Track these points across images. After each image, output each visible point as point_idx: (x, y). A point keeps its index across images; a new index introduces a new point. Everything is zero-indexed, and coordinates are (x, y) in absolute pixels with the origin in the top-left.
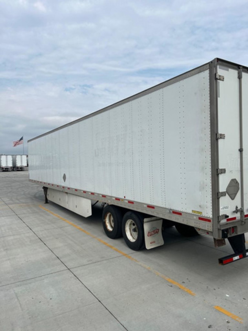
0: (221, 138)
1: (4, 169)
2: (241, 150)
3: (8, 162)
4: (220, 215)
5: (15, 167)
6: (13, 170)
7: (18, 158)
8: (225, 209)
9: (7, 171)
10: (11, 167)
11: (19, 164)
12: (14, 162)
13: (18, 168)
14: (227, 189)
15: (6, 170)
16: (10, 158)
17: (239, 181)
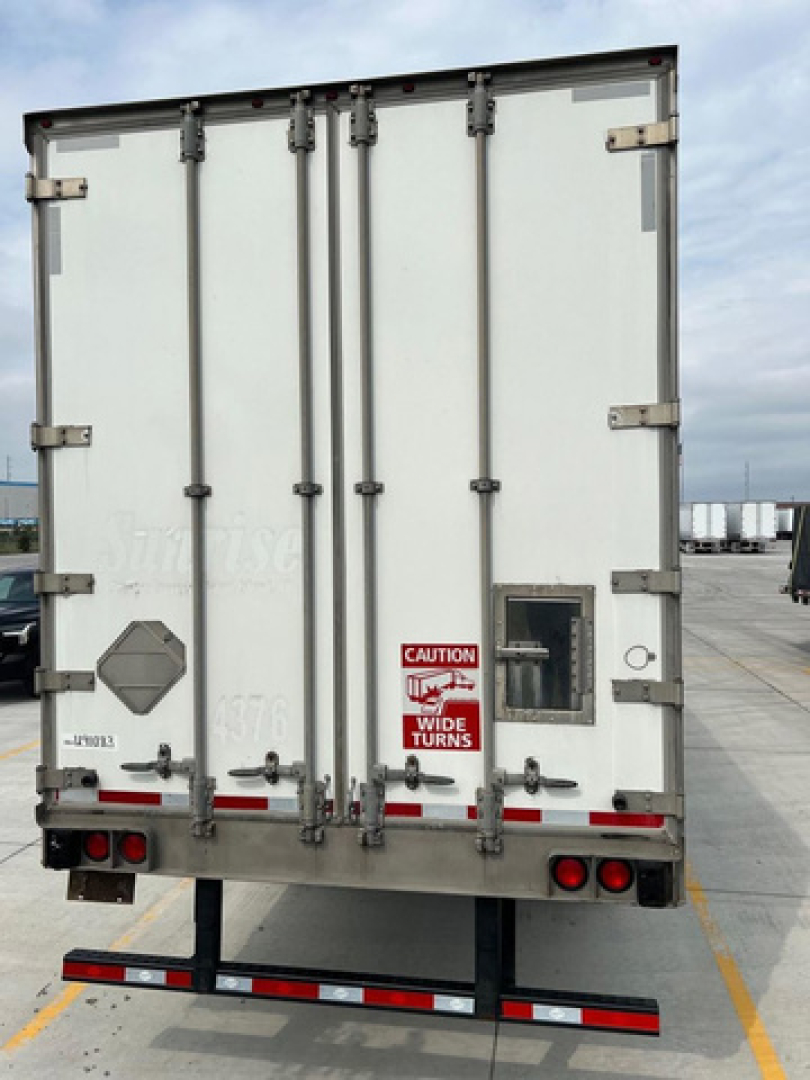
0: (64, 444)
1: (701, 547)
2: (199, 493)
3: (714, 525)
4: (60, 766)
5: (737, 541)
6: (728, 551)
7: (749, 511)
8: (84, 747)
9: (709, 552)
10: (722, 543)
11: (749, 532)
12: (733, 525)
13: (745, 543)
14: (101, 663)
15: (705, 548)
16: (719, 512)
17: (185, 633)
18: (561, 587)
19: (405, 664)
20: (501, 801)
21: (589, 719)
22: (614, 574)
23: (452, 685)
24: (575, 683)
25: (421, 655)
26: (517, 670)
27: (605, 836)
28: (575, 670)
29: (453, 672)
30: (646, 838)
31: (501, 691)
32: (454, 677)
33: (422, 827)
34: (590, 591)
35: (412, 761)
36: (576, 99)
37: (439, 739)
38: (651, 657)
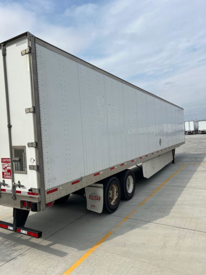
18: (21, 146)
19: (2, 162)
20: (15, 189)
21: (26, 173)
22: (28, 143)
23: (8, 166)
24: (24, 166)
25: (4, 161)
26: (16, 163)
27: (30, 197)
28: (24, 163)
29: (8, 164)
30: (35, 198)
31: (14, 167)
32: (8, 165)
33: (6, 194)
34: (25, 147)
35: (4, 181)
36: (17, 46)
37: (7, 177)
38: (34, 160)
